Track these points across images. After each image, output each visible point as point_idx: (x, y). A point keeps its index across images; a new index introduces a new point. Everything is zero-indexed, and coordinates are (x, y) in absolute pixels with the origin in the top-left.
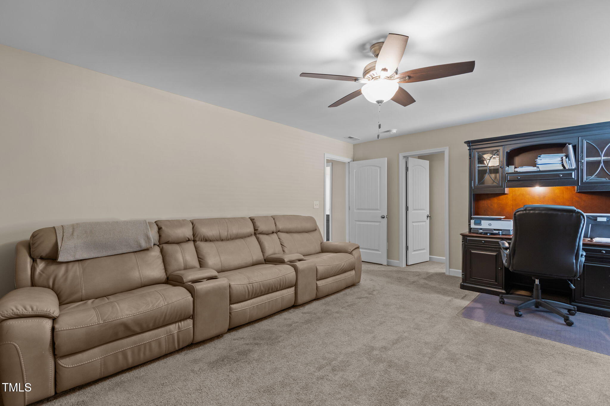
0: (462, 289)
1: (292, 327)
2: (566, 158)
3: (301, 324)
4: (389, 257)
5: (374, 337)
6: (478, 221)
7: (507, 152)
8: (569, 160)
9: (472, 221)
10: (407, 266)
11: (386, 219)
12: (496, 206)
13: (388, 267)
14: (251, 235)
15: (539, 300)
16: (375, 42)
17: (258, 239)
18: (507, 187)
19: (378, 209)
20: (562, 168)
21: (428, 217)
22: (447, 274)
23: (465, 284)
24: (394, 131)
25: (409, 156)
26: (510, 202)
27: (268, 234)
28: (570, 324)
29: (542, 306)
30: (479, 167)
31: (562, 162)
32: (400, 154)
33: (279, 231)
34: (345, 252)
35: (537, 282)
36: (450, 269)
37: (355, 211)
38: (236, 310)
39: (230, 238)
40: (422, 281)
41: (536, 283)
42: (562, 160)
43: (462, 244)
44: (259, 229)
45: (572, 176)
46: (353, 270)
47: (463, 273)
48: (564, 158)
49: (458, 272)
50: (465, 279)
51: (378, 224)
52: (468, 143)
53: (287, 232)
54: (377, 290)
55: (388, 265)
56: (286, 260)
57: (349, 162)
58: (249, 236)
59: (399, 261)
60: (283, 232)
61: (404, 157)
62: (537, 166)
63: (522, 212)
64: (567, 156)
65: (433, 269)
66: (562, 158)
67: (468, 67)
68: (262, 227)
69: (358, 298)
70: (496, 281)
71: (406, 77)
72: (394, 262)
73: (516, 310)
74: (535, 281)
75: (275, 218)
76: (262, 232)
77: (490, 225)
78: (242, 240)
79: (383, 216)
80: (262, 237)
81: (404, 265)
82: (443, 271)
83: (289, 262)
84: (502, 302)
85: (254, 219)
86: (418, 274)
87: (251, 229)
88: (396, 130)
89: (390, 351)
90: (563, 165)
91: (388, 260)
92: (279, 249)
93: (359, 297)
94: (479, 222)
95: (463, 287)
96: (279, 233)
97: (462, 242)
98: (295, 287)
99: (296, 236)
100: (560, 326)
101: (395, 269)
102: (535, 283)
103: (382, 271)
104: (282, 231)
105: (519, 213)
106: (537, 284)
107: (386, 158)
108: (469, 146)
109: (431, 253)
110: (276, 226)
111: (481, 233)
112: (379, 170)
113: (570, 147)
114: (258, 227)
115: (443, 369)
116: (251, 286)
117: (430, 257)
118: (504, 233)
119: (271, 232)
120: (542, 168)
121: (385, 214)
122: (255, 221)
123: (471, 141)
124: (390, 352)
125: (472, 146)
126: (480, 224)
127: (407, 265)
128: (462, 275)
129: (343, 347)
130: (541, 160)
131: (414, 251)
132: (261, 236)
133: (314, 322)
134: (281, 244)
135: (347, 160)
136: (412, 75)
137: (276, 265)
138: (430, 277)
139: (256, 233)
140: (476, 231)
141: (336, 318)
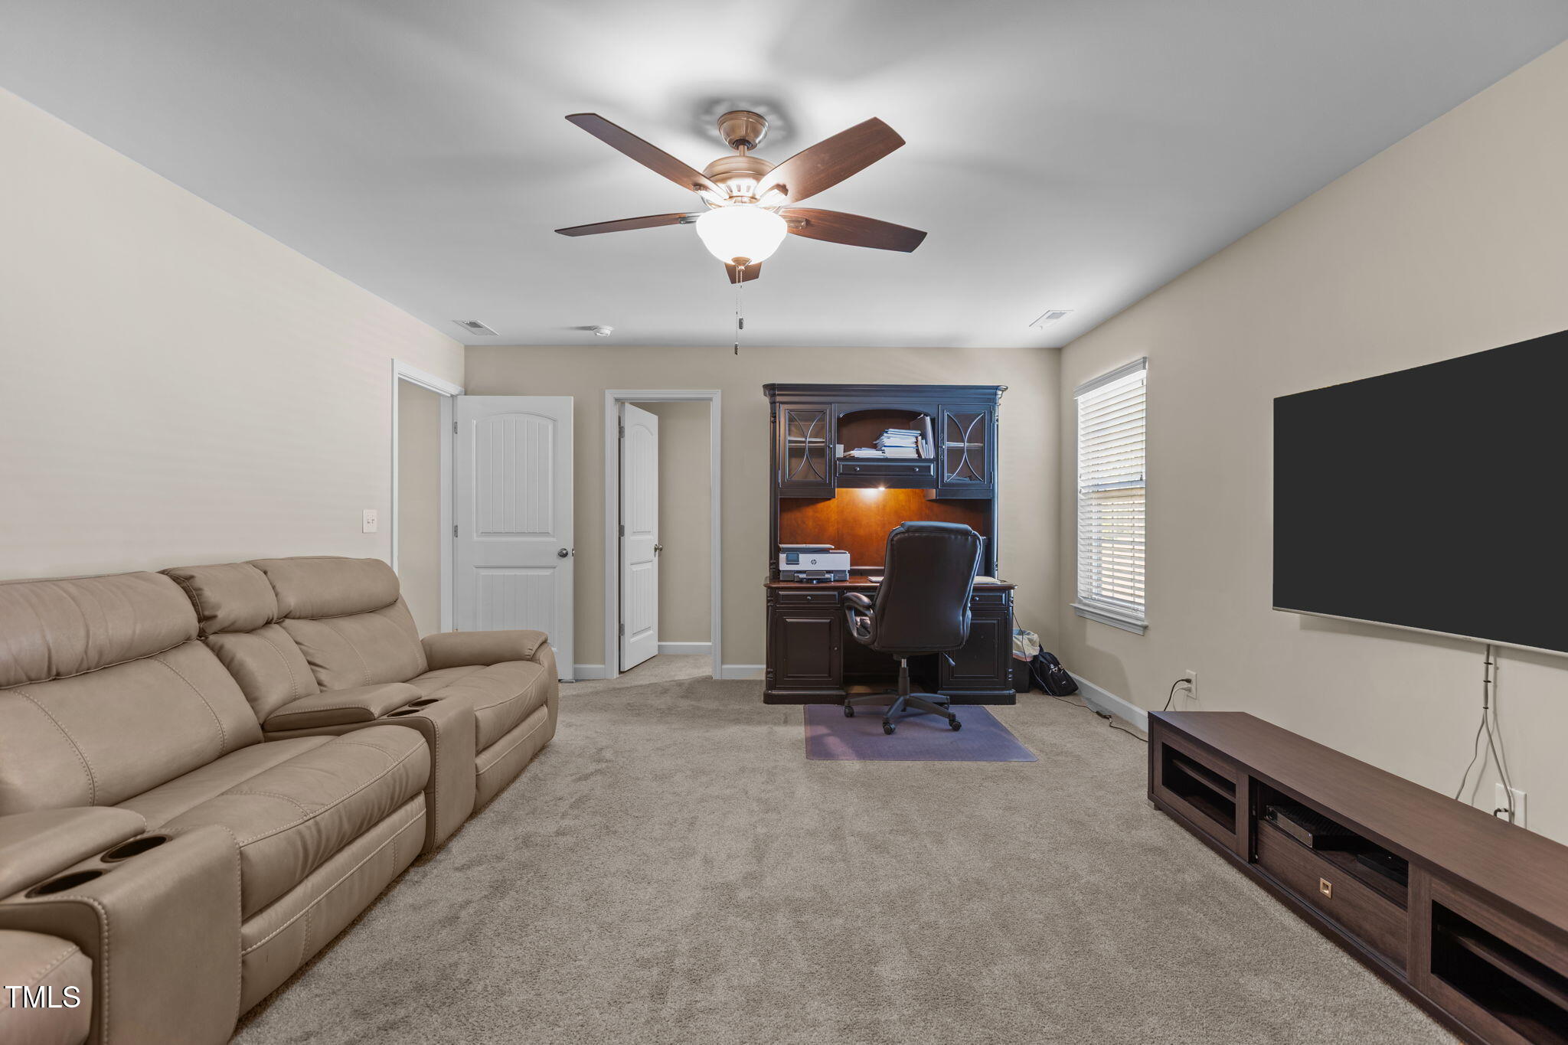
0: (768, 703)
1: (464, 923)
2: (922, 439)
3: (486, 902)
4: (578, 658)
5: (707, 861)
6: (792, 556)
7: (839, 419)
8: (926, 443)
9: (783, 557)
10: (621, 675)
11: (570, 560)
12: (810, 523)
13: (577, 684)
14: (187, 640)
15: (908, 697)
16: (744, 106)
17: (219, 652)
18: (838, 487)
19: (548, 533)
20: (915, 456)
21: (656, 549)
22: (717, 677)
23: (775, 692)
24: (607, 331)
25: (626, 399)
26: (834, 517)
27: (250, 631)
28: (956, 726)
29: (911, 706)
30: (790, 442)
31: (917, 446)
32: (607, 391)
33: (286, 617)
34: (516, 657)
35: (904, 663)
36: (725, 666)
37: (475, 538)
38: (263, 941)
39: (98, 662)
40: (684, 704)
41: (903, 666)
42: (916, 442)
43: (768, 607)
44: (221, 614)
45: (930, 472)
46: (542, 705)
47: (769, 670)
48: (920, 438)
49: (757, 670)
50: (771, 684)
51: (548, 574)
52: (772, 389)
53: (314, 617)
54: (607, 747)
55: (577, 681)
56: (376, 711)
57: (452, 396)
58: (176, 646)
59: (604, 663)
60: (299, 618)
61: (617, 400)
62: (883, 448)
63: (902, 536)
64: (924, 436)
65: (685, 673)
66: (917, 438)
67: (906, 239)
68: (229, 607)
69: (580, 779)
70: (830, 676)
71: (800, 222)
72: (592, 668)
73: (886, 723)
74: (901, 663)
75: (267, 569)
76: (233, 623)
77: (814, 562)
78: (154, 665)
79: (564, 552)
80: (239, 646)
81: (616, 674)
82: (705, 671)
83: (385, 717)
84: (850, 715)
85: (192, 577)
86: (663, 690)
87: (185, 617)
88: (611, 328)
89: (766, 877)
90: (918, 452)
91: (578, 666)
92: (304, 677)
93: (578, 776)
94: (796, 558)
95: (769, 700)
96: (288, 622)
97: (768, 601)
98: (425, 794)
99: (348, 625)
100: (944, 734)
101: (599, 686)
102: (901, 665)
103: (573, 696)
104: (298, 615)
105: (899, 536)
106: (904, 668)
107: (572, 398)
108: (773, 396)
109: (662, 636)
110: (276, 595)
111: (801, 581)
112: (550, 428)
113: (928, 419)
114: (218, 607)
115: (881, 872)
116: (314, 830)
117: (659, 646)
118: (837, 578)
119: (262, 622)
120: (890, 453)
121: (569, 547)
122: (199, 582)
123: (778, 385)
124: (769, 882)
125: (779, 395)
126: (796, 562)
127: (621, 672)
128: (768, 673)
129: (660, 914)
130: (889, 438)
131: (634, 634)
132: (232, 643)
133: (519, 882)
134: (310, 663)
135: (448, 386)
136: (813, 221)
137: (339, 734)
138: (693, 689)
139: (209, 631)
140: (792, 576)
141: (572, 850)
